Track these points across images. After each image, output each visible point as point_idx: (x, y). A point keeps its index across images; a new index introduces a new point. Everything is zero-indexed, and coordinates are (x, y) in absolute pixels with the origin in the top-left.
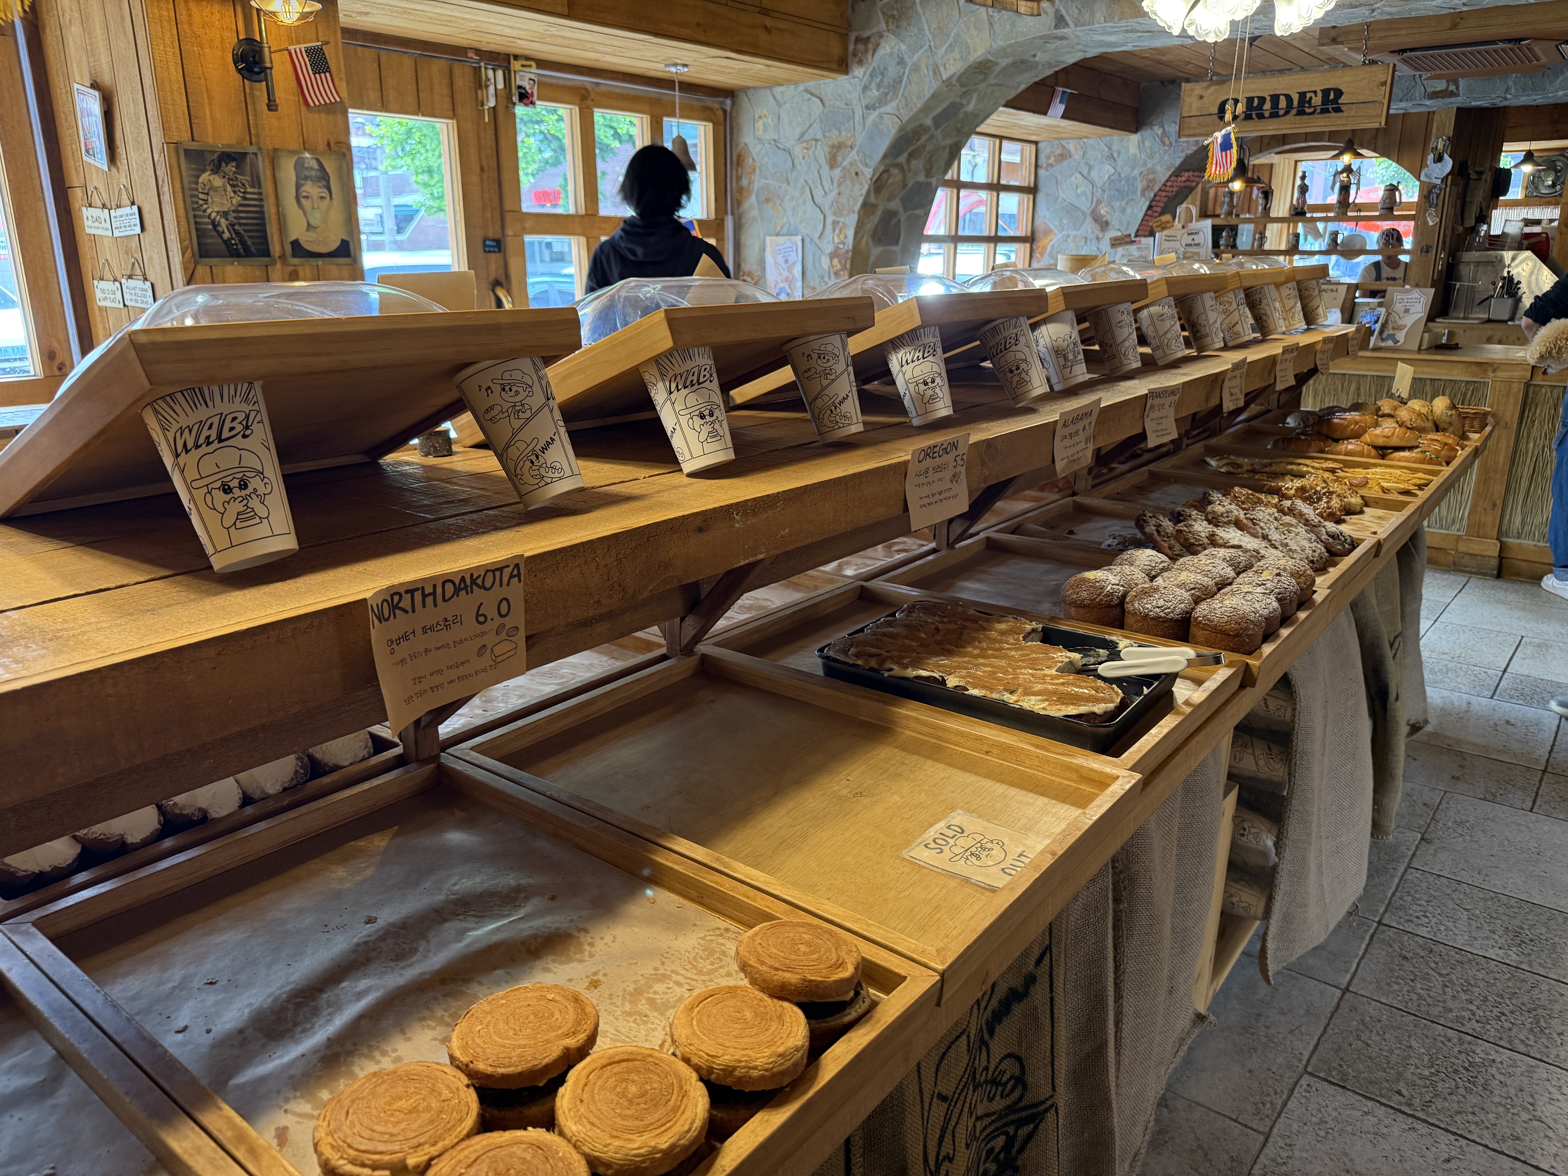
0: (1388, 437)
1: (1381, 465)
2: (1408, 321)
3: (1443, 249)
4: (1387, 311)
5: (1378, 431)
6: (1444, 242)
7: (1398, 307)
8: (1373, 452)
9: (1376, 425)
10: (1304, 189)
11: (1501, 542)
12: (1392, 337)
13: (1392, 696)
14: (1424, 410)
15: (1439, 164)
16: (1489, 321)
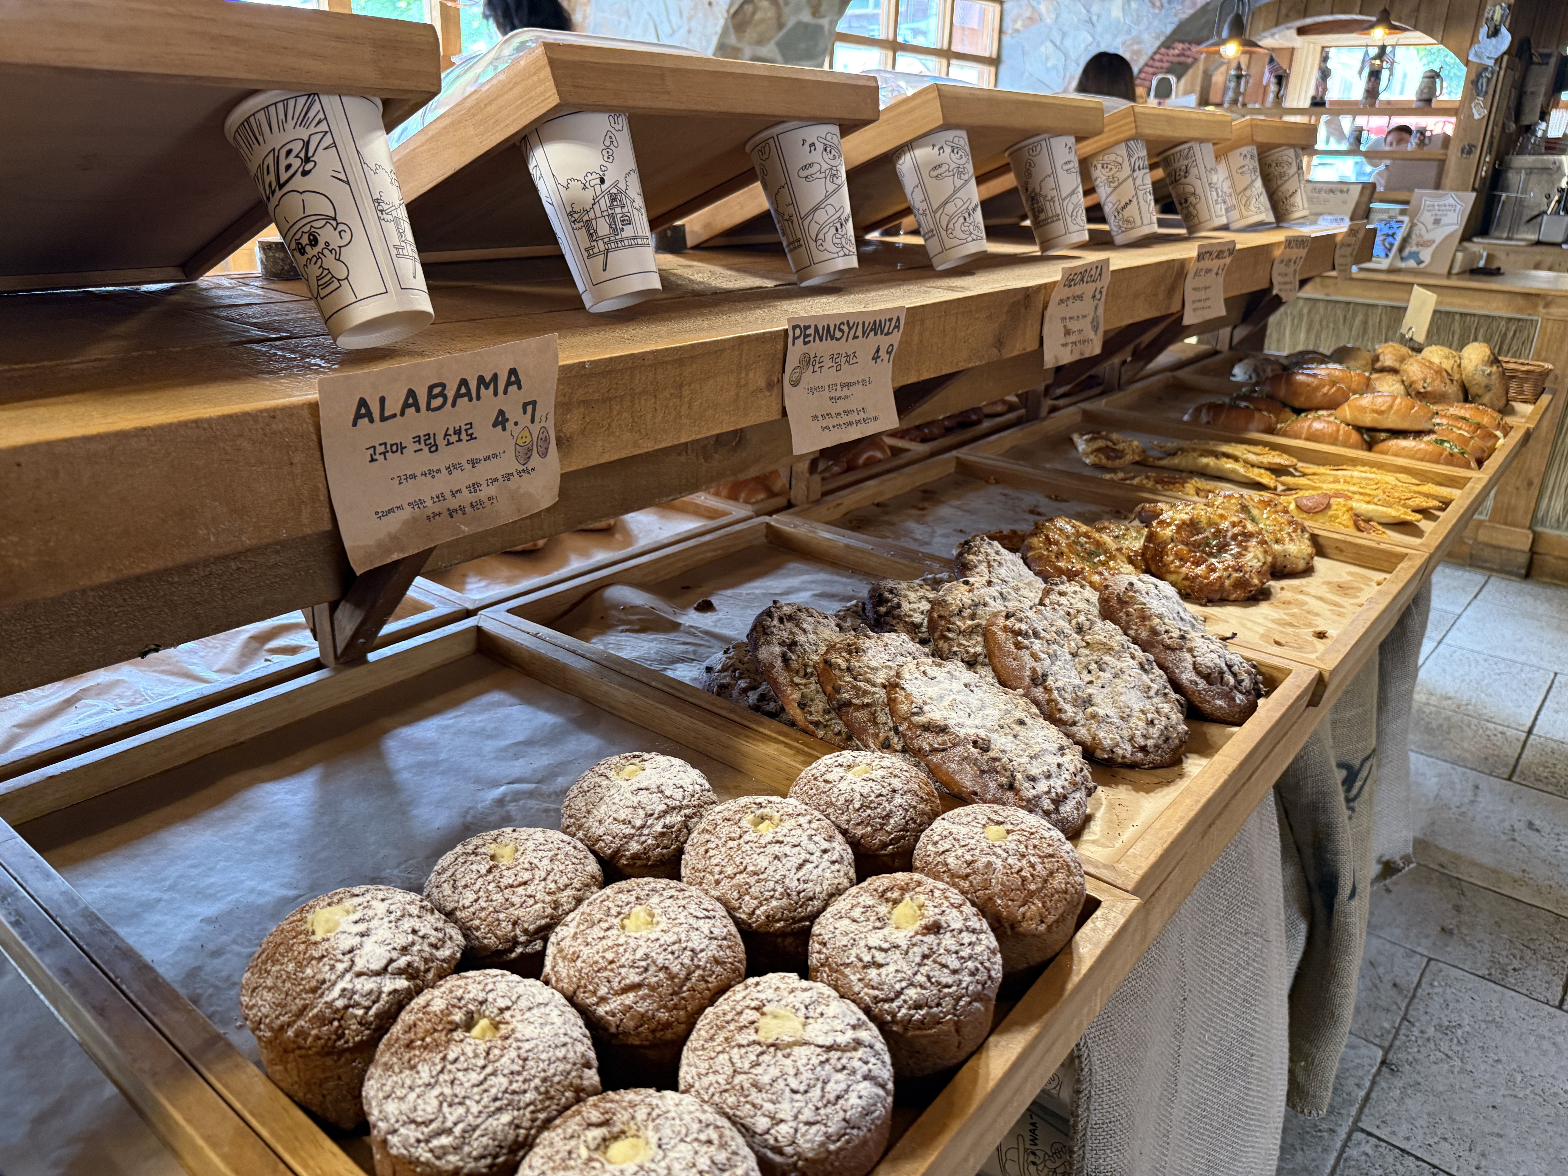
0: (1381, 413)
1: (1363, 463)
2: (1439, 234)
3: (1490, 152)
4: (1411, 221)
5: (1366, 400)
6: (1491, 144)
7: (1427, 217)
8: (1355, 436)
9: (1367, 387)
10: (1325, 74)
11: (1535, 533)
12: (1415, 256)
13: (1344, 892)
14: (1447, 365)
15: (1494, 40)
16: (1538, 243)
